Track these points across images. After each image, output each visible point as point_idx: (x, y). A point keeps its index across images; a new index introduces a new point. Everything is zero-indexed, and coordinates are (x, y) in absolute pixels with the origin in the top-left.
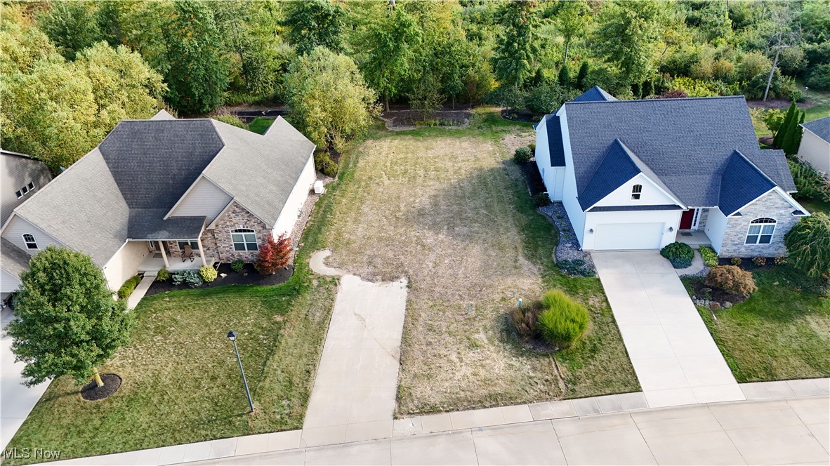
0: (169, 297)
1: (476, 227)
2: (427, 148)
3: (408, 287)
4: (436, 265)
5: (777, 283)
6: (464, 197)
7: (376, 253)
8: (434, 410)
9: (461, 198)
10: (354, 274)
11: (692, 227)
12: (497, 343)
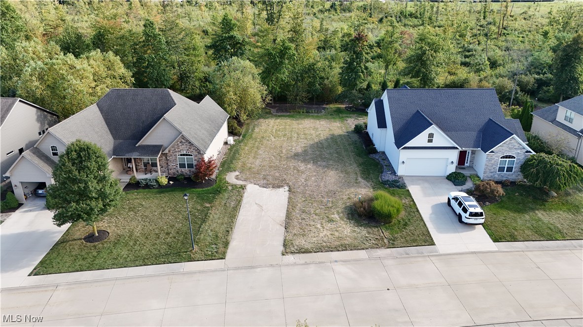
0: (137, 193)
1: (331, 162)
2: (298, 124)
3: (289, 191)
4: (306, 180)
5: (518, 194)
6: (323, 148)
7: (268, 174)
8: (307, 251)
9: (321, 148)
10: (255, 184)
11: (466, 164)
12: (345, 220)
